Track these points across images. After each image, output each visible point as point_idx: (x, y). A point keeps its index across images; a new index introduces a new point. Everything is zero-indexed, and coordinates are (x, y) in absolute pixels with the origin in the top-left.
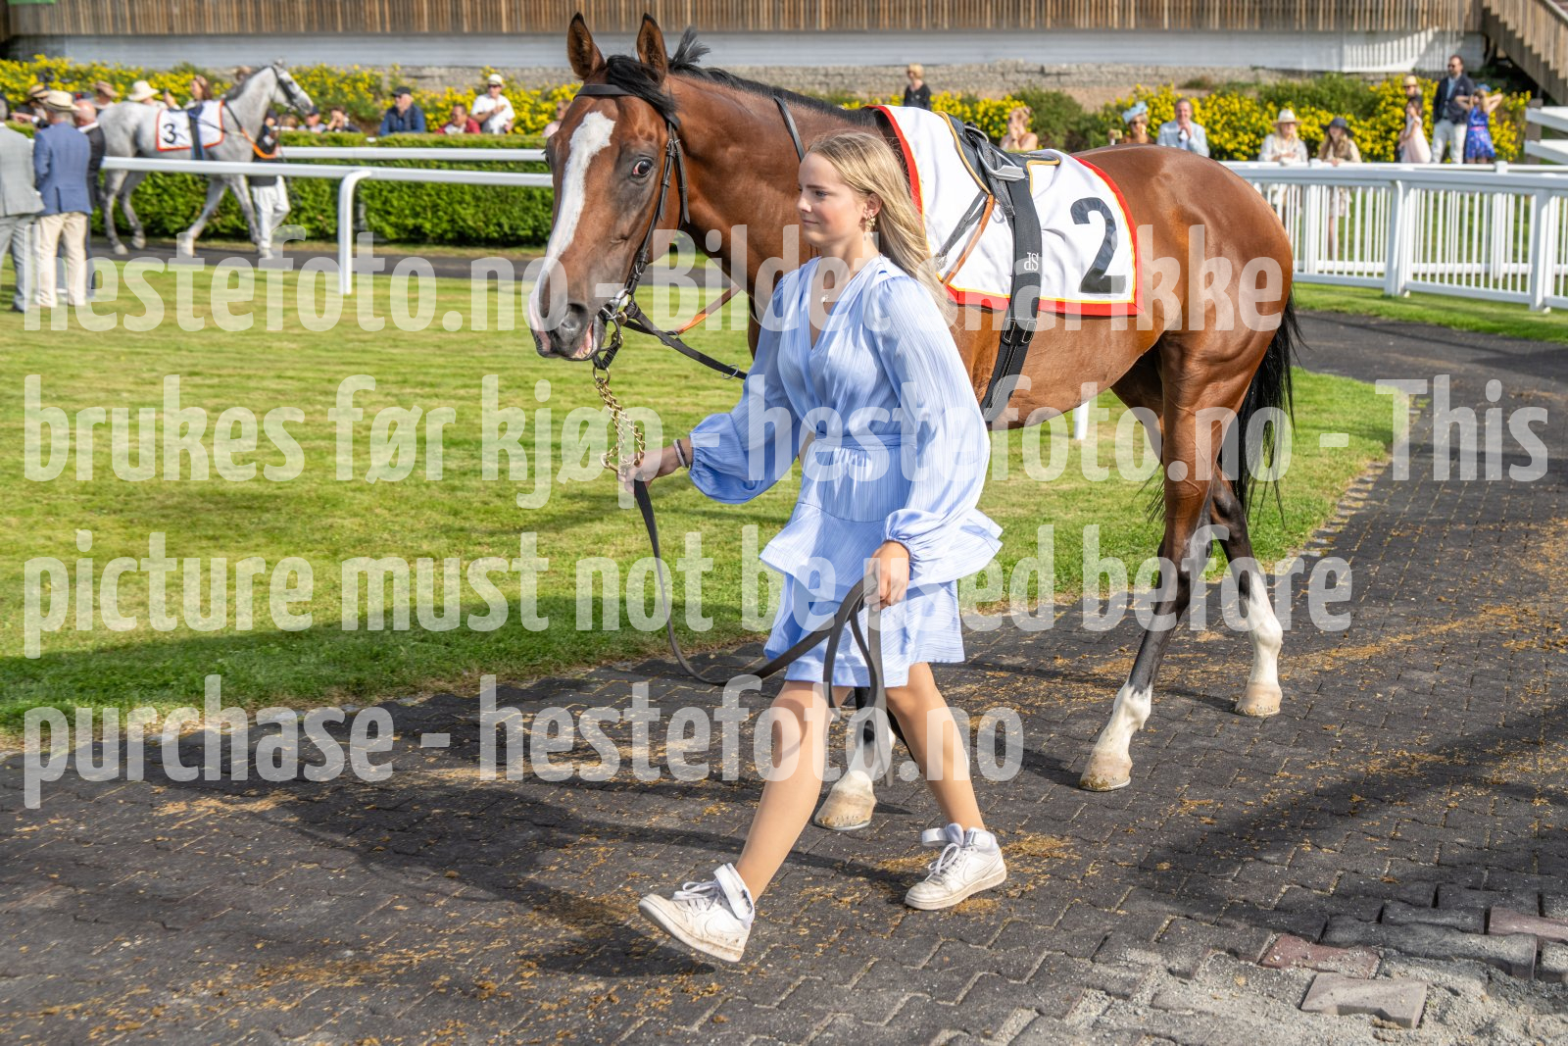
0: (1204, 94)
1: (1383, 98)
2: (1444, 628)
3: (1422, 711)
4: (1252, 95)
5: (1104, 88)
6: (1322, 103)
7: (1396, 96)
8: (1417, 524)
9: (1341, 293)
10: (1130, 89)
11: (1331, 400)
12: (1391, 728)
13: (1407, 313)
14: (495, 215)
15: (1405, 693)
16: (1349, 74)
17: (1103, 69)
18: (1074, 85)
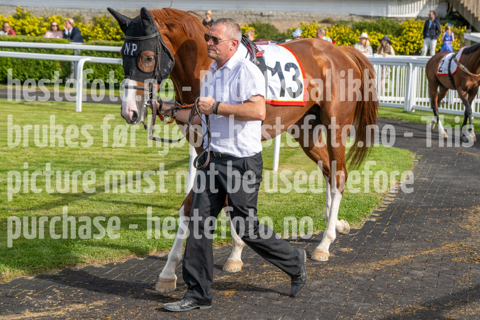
0: (330, 25)
1: (404, 28)
2: (428, 252)
3: (417, 288)
4: (350, 26)
5: (288, 22)
6: (379, 30)
7: (410, 27)
8: (416, 208)
9: (386, 110)
10: (299, 23)
11: (381, 155)
12: (404, 295)
13: (413, 119)
14: (22, 71)
15: (410, 280)
16: (390, 18)
17: (288, 14)
18: (275, 20)
